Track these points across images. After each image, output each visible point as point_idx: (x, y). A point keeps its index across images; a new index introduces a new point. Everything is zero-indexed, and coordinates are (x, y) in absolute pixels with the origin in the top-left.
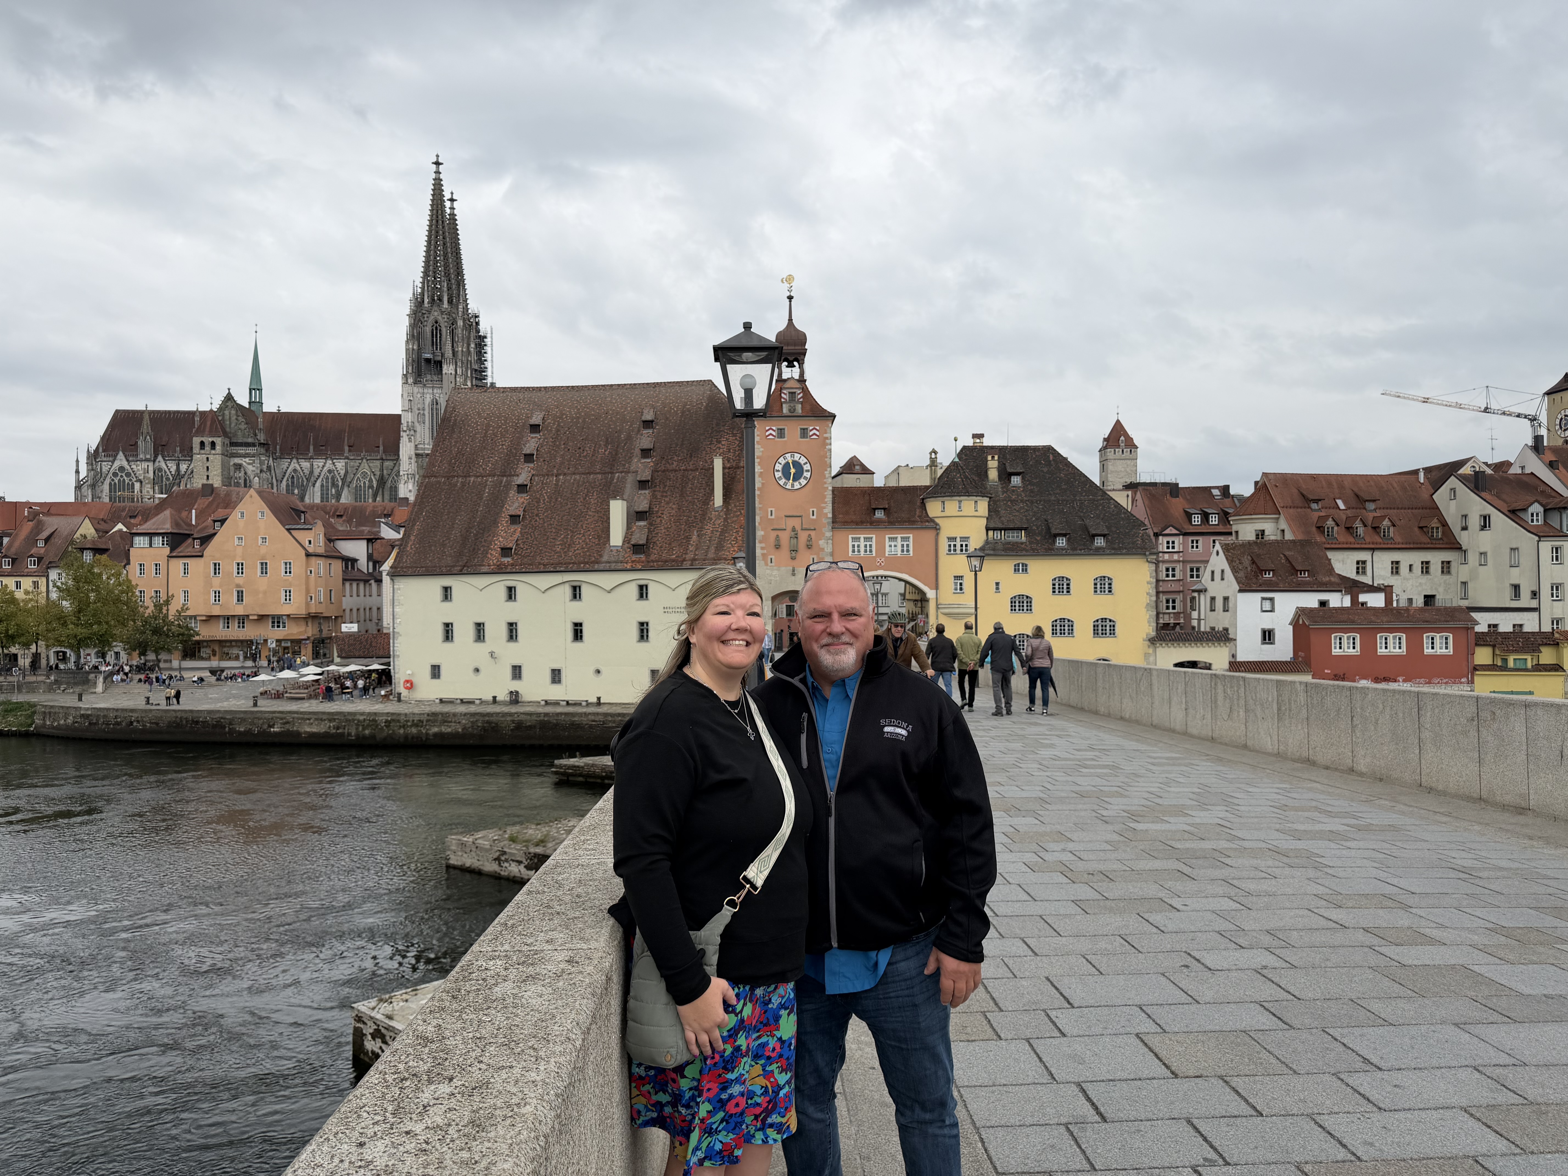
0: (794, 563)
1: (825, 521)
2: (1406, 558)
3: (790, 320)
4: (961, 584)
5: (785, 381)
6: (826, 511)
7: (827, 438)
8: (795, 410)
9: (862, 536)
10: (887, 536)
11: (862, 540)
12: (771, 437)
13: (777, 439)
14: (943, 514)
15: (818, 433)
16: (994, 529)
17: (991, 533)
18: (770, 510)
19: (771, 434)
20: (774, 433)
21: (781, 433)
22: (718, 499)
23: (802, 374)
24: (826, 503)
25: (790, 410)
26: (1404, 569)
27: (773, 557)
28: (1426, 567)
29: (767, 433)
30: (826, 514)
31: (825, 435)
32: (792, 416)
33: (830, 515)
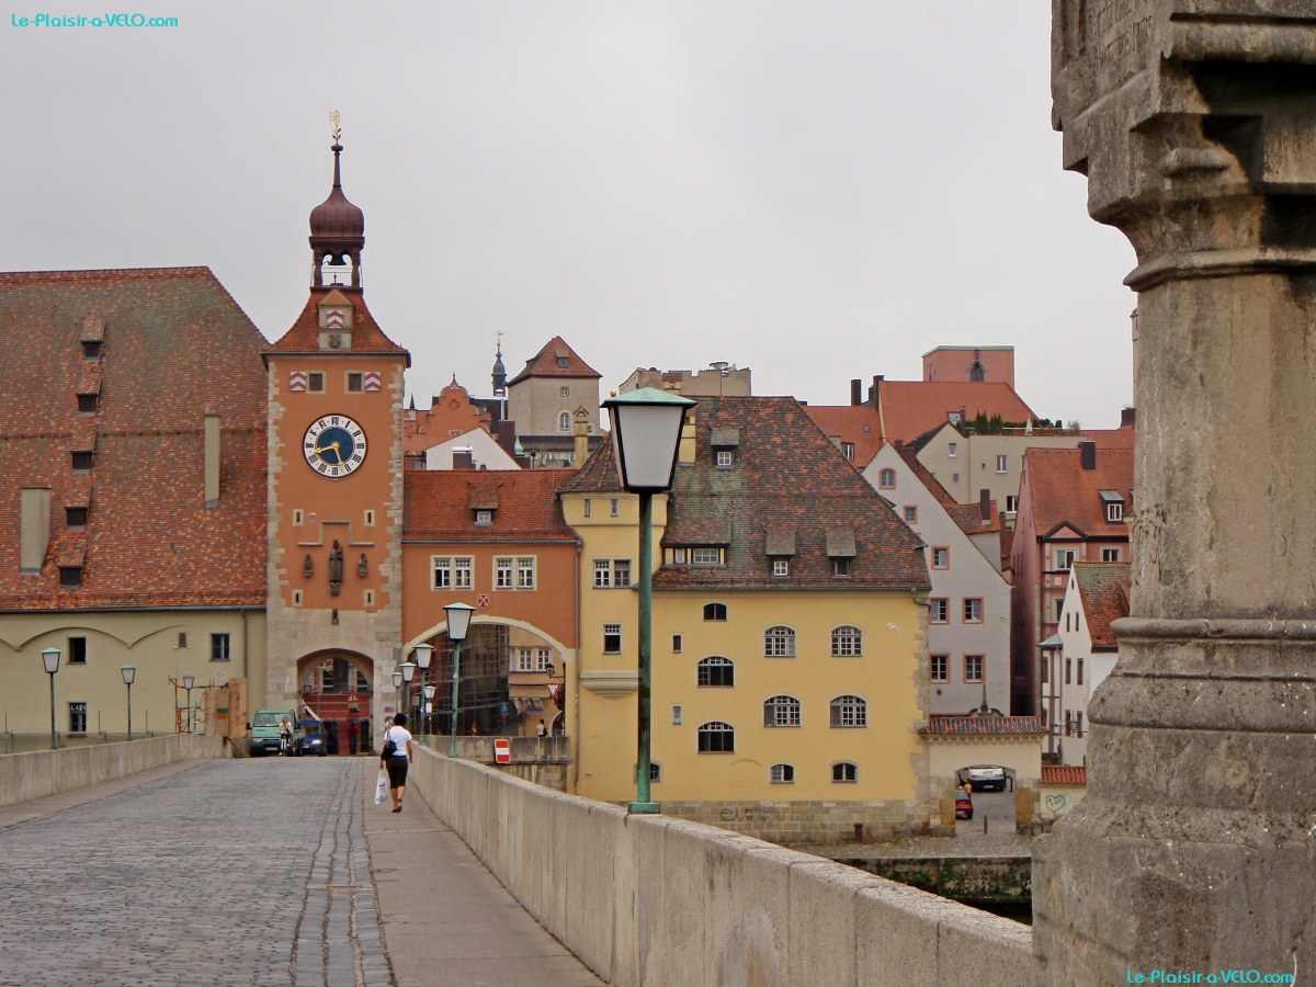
0: (337, 602)
1: (390, 530)
3: (337, 186)
4: (616, 639)
5: (327, 290)
6: (390, 514)
7: (394, 391)
8: (339, 343)
9: (453, 557)
10: (495, 557)
11: (452, 562)
12: (298, 388)
13: (308, 392)
14: (586, 522)
15: (378, 382)
16: (676, 547)
17: (669, 552)
18: (296, 511)
19: (298, 384)
20: (303, 382)
21: (316, 382)
22: (212, 489)
23: (356, 278)
24: (391, 500)
25: (331, 344)
27: (300, 592)
29: (293, 382)
30: (392, 519)
31: (390, 386)
32: (336, 354)
33: (398, 521)
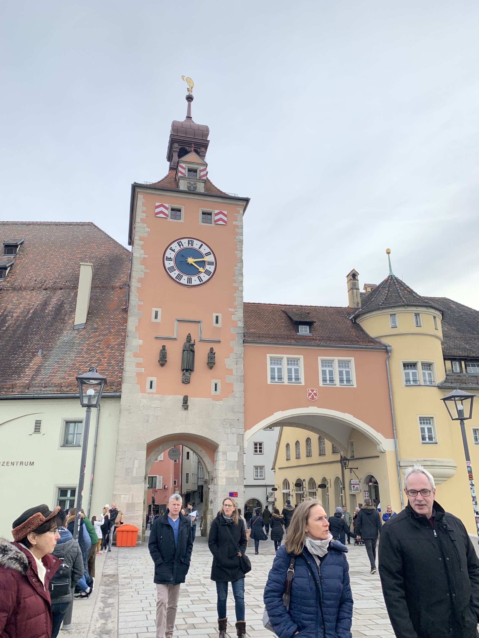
0: (187, 390)
1: (233, 330)
3: (189, 116)
4: (430, 430)
6: (234, 318)
7: (237, 227)
8: (195, 188)
9: (285, 357)
10: (320, 358)
11: (284, 361)
12: (161, 215)
13: (169, 219)
14: (394, 331)
15: (225, 219)
16: (451, 359)
17: (449, 364)
18: (154, 309)
19: (161, 212)
20: (165, 211)
21: (176, 213)
22: (81, 316)
24: (235, 307)
25: (189, 188)
27: (154, 379)
29: (157, 210)
30: (236, 322)
31: (234, 223)
32: (192, 192)
33: (241, 324)
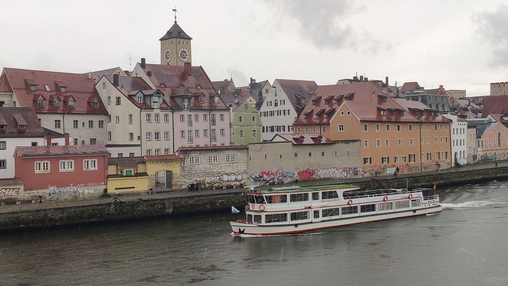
2: (81, 119)
26: (80, 125)
28: (91, 123)
